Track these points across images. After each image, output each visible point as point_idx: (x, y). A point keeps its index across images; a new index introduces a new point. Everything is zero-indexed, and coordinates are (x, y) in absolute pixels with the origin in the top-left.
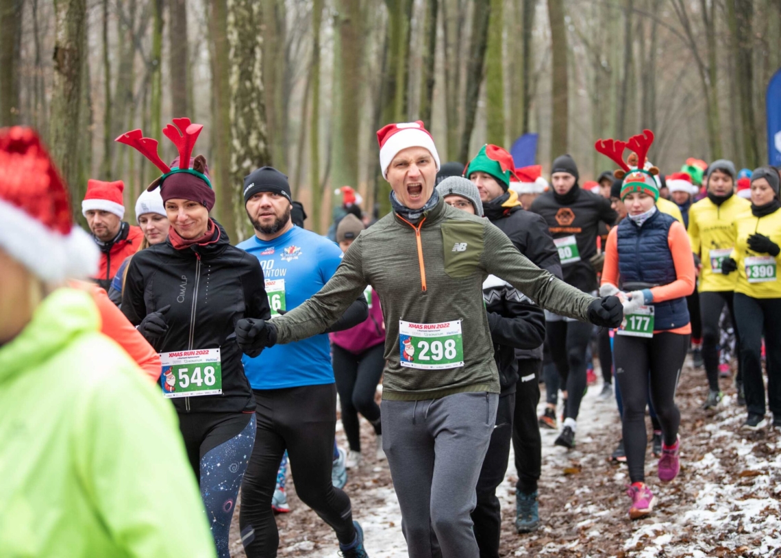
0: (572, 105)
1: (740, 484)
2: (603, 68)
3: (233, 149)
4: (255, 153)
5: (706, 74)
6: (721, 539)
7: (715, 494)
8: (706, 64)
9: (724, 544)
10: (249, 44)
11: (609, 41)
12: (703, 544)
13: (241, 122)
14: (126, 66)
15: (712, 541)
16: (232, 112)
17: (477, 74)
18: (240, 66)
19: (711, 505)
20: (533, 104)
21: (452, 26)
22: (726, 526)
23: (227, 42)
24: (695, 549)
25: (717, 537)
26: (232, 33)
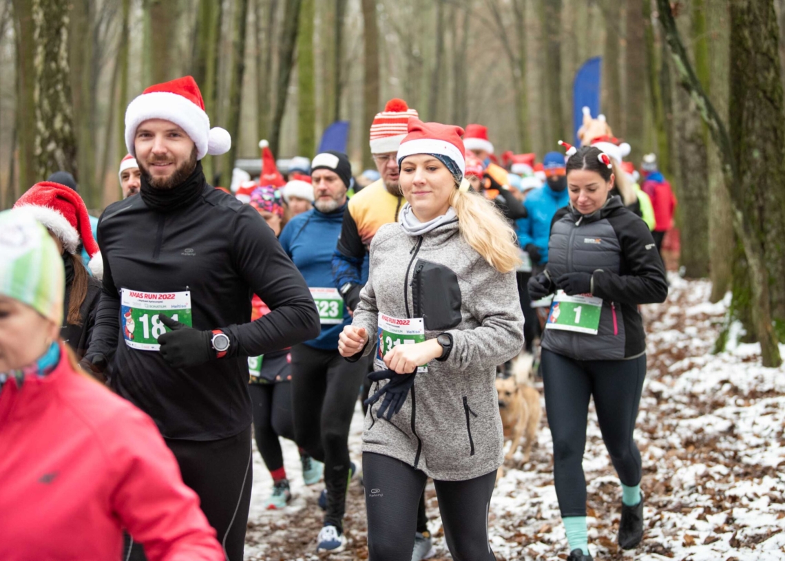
0: (383, 94)
1: (540, 472)
3: (37, 132)
4: (60, 136)
5: (516, 65)
6: (520, 525)
7: (515, 482)
8: (517, 55)
9: (523, 530)
10: (55, 24)
11: (422, 30)
12: (502, 531)
13: (46, 103)
15: (511, 528)
16: (37, 94)
17: (288, 61)
18: (45, 46)
19: (512, 492)
20: (346, 92)
21: (263, 12)
22: (525, 513)
23: (33, 22)
24: (495, 535)
25: (516, 524)
26: (37, 13)
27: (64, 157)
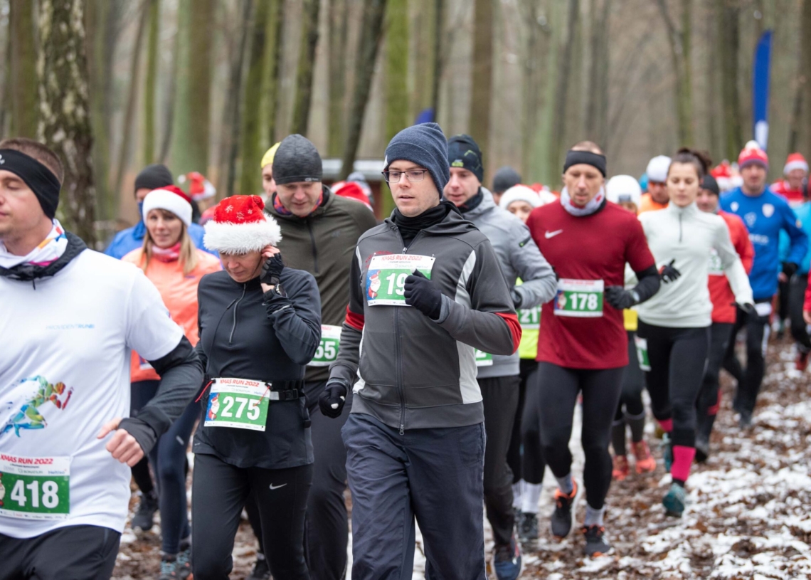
0: (498, 75)
2: (540, 27)
3: (40, 115)
4: (71, 122)
5: (677, 39)
8: (678, 26)
13: (52, 78)
16: (40, 65)
17: (375, 28)
20: (449, 70)
27: (75, 151)
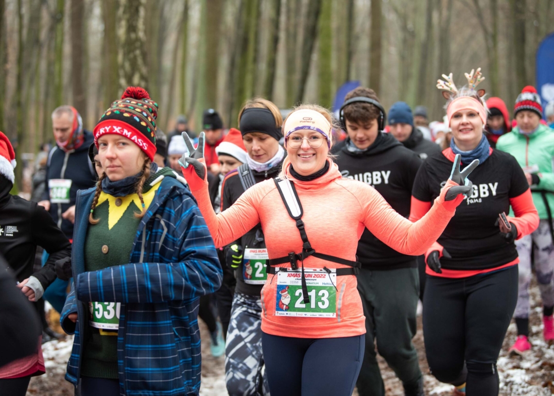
0: (385, 60)
2: (410, 32)
5: (489, 38)
10: (135, 4)
13: (127, 66)
14: (35, 18)
16: (120, 58)
17: (312, 33)
18: (128, 21)
23: (118, 2)
